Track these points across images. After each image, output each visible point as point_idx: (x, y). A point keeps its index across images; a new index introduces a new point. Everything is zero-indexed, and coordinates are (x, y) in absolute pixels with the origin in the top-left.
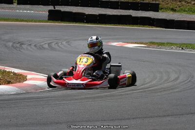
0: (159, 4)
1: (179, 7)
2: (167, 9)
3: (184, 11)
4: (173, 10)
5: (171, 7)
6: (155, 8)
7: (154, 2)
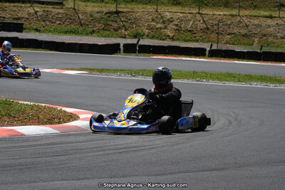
0: (23, 24)
1: (44, 27)
2: (30, 30)
3: (50, 31)
4: (37, 30)
5: (35, 27)
6: (19, 28)
7: (15, 22)
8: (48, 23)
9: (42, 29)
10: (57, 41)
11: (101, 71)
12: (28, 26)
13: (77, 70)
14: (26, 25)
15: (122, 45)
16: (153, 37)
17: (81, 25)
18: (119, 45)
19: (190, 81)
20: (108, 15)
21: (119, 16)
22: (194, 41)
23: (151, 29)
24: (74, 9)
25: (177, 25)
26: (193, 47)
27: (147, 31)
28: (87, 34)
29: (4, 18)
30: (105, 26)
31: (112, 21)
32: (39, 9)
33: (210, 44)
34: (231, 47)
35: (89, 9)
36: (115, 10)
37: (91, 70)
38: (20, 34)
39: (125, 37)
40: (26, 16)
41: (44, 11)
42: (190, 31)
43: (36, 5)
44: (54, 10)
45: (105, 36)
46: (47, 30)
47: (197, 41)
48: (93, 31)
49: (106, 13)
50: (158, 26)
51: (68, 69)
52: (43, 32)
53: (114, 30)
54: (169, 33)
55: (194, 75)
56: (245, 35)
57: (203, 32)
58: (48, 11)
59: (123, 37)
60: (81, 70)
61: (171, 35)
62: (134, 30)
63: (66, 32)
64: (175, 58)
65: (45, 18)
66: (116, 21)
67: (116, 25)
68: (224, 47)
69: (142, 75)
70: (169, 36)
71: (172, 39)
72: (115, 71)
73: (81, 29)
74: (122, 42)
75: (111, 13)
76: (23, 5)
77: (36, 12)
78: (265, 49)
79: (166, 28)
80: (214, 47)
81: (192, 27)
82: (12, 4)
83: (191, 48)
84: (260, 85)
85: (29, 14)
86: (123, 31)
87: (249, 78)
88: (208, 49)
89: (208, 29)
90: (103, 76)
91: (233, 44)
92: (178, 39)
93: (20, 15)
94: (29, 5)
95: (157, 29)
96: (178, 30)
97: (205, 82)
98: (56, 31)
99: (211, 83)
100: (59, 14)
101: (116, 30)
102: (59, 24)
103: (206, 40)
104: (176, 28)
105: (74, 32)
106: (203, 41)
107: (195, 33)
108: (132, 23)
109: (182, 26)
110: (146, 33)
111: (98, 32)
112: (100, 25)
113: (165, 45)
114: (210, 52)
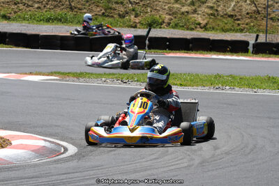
4: (5, 17)
5: (2, 13)
8: (21, 6)
9: (13, 16)
13: (44, 74)
16: (176, 26)
17: (72, 8)
19: (206, 90)
22: (236, 31)
25: (211, 8)
26: (229, 39)
27: (168, 17)
30: (105, 10)
31: (117, 3)
33: (255, 35)
37: (64, 75)
39: (135, 27)
42: (231, 16)
46: (20, 17)
47: (241, 31)
50: (185, 9)
51: (31, 74)
52: (15, 20)
53: (119, 15)
54: (200, 20)
57: (251, 17)
59: (132, 27)
60: (51, 74)
61: (203, 22)
62: (149, 15)
63: (48, 20)
64: (201, 56)
67: (122, 9)
69: (137, 81)
70: (199, 24)
71: (205, 28)
73: (70, 14)
79: (195, 11)
80: (262, 39)
81: (234, 10)
86: (133, 17)
88: (252, 42)
89: (258, 12)
90: (81, 83)
92: (213, 28)
95: (183, 13)
96: (214, 15)
98: (32, 19)
101: (122, 16)
102: (39, 8)
103: (255, 30)
104: (211, 12)
105: (60, 20)
106: (250, 30)
107: (238, 20)
108: (146, 6)
109: (219, 9)
110: (166, 21)
111: (96, 19)
112: (98, 9)
113: (188, 37)
114: (254, 46)
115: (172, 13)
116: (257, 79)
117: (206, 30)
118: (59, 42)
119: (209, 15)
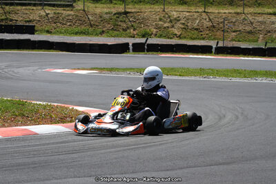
0: (34, 26)
1: (55, 28)
2: (41, 31)
3: (61, 33)
4: (48, 32)
5: (46, 29)
6: (31, 30)
7: (27, 24)
8: (59, 25)
9: (53, 31)
10: (68, 42)
11: (111, 70)
12: (40, 28)
13: (87, 70)
14: (38, 27)
15: (131, 44)
16: (161, 36)
17: (91, 26)
18: (128, 44)
19: (197, 78)
20: (117, 15)
21: (127, 17)
22: (200, 39)
23: (159, 28)
24: (84, 10)
25: (183, 24)
26: (200, 44)
27: (155, 30)
28: (97, 35)
29: (16, 21)
30: (114, 26)
31: (121, 21)
32: (50, 11)
33: (216, 41)
34: (236, 44)
35: (98, 11)
36: (123, 11)
37: (101, 69)
38: (32, 36)
39: (134, 37)
40: (37, 19)
41: (55, 13)
42: (197, 29)
43: (47, 7)
44: (65, 12)
45: (115, 36)
46: (58, 32)
47: (203, 39)
48: (103, 32)
49: (115, 14)
50: (166, 25)
51: (79, 69)
52: (55, 33)
53: (123, 30)
54: (176, 32)
55: (201, 72)
56: (250, 32)
57: (210, 30)
58: (58, 13)
59: (131, 37)
60: (92, 69)
61: (178, 34)
62: (142, 30)
63: (76, 33)
64: (182, 56)
65: (56, 20)
66: (125, 21)
67: (124, 25)
68: (230, 44)
70: (176, 35)
71: (179, 37)
72: (125, 70)
73: (91, 29)
74: (131, 41)
75: (120, 14)
76: (34, 8)
77: (47, 14)
78: (270, 45)
79: (173, 26)
80: (221, 44)
81: (198, 25)
82: (24, 7)
83: (198, 46)
84: (265, 81)
85: (40, 16)
86: (132, 30)
87: (254, 73)
88: (214, 46)
89: (214, 27)
90: (113, 75)
91: (239, 41)
92: (185, 37)
93: (31, 18)
94: (40, 8)
95: (165, 28)
96: (185, 28)
97: (212, 79)
98: (67, 33)
99: (218, 79)
100: (69, 15)
101: (125, 30)
102: (70, 25)
103: (212, 38)
104: (183, 27)
105: (85, 33)
106: (209, 38)
107: (201, 31)
108: (140, 23)
109: (189, 25)
110: (154, 33)
111: (108, 32)
112: (109, 26)
113: (173, 43)
114: (216, 49)
115: (157, 27)
116: (227, 71)
117: (180, 38)
118: (89, 48)
119: (182, 28)
